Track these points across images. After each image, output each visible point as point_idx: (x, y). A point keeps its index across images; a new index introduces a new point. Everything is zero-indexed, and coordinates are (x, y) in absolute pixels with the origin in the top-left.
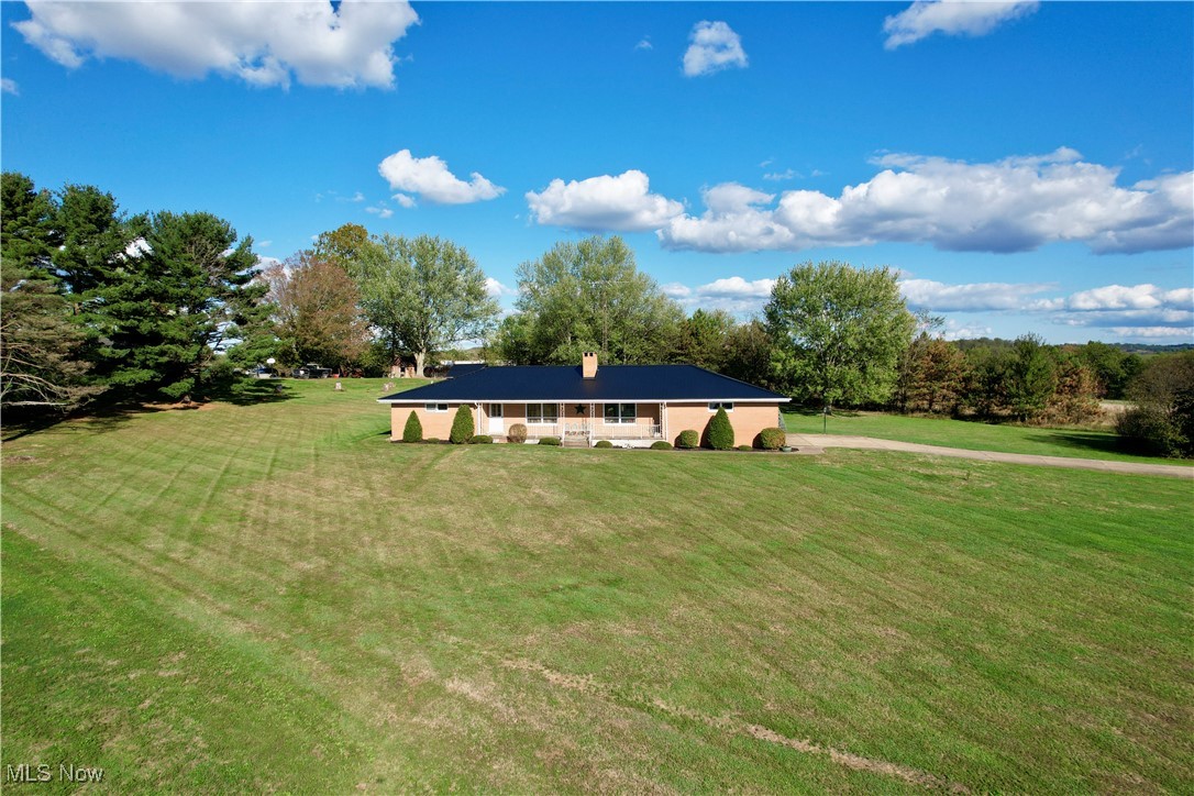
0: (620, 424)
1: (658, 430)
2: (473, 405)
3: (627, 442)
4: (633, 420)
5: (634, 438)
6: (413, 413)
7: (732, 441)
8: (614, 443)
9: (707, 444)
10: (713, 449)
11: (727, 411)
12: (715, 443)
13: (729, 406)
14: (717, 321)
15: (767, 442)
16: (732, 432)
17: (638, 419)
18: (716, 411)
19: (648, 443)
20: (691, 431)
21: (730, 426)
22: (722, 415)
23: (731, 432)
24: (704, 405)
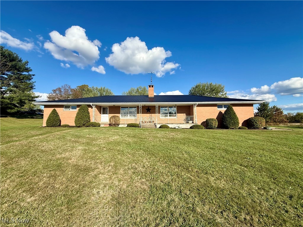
0: (168, 117)
2: (90, 106)
3: (176, 125)
6: (54, 110)
8: (170, 126)
9: (221, 126)
12: (227, 125)
17: (177, 115)
19: (188, 126)
20: (211, 119)
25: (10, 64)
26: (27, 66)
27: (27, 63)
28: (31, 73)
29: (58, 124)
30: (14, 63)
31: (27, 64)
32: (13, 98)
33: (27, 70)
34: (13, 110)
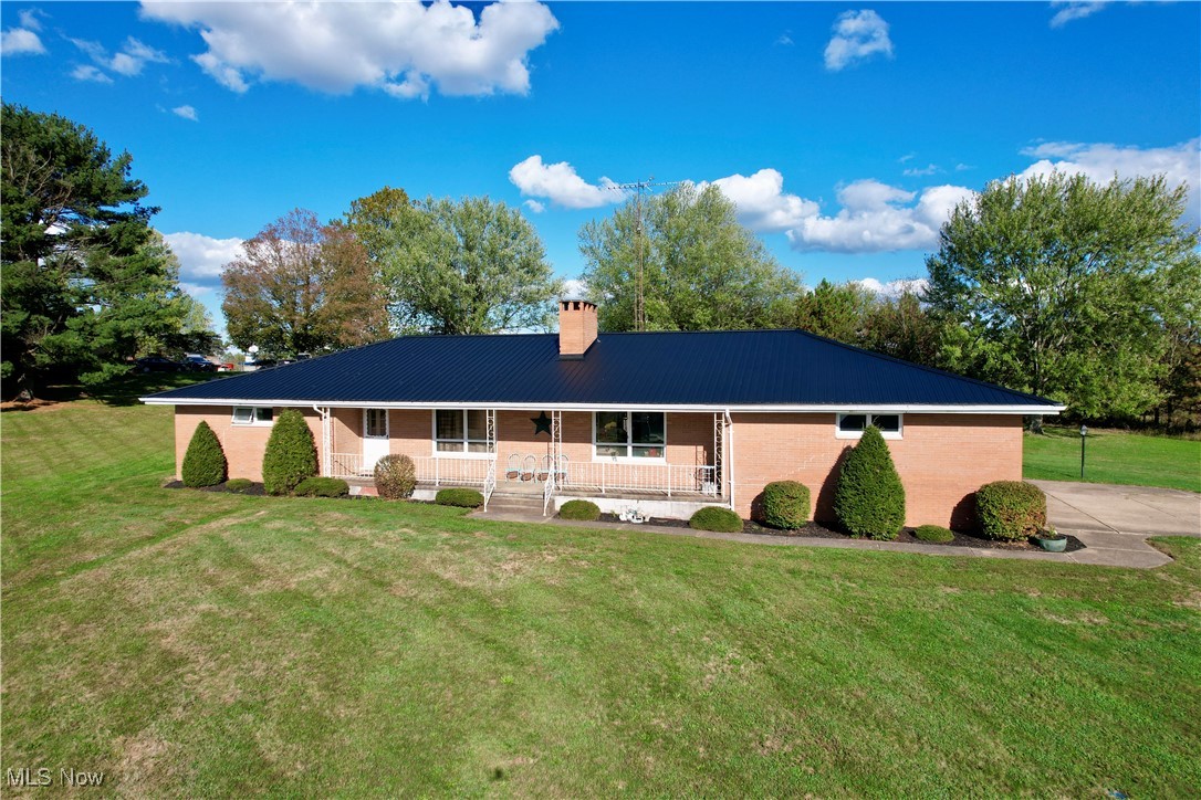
0: (629, 459)
1: (714, 477)
2: (309, 412)
3: (633, 504)
4: (658, 452)
5: (651, 496)
6: (204, 425)
7: (898, 515)
8: (605, 505)
9: (830, 520)
10: (847, 533)
11: (886, 435)
12: (852, 519)
13: (890, 422)
14: (848, 297)
15: (997, 522)
16: (901, 493)
17: (669, 449)
18: (857, 435)
19: (684, 511)
20: (792, 485)
21: (894, 476)
22: (872, 447)
23: (898, 491)
24: (827, 418)
25: (68, 182)
26: (128, 174)
27: (125, 163)
28: (144, 203)
29: (218, 476)
30: (81, 176)
31: (129, 168)
32: (92, 326)
33: (130, 192)
34: (97, 374)
